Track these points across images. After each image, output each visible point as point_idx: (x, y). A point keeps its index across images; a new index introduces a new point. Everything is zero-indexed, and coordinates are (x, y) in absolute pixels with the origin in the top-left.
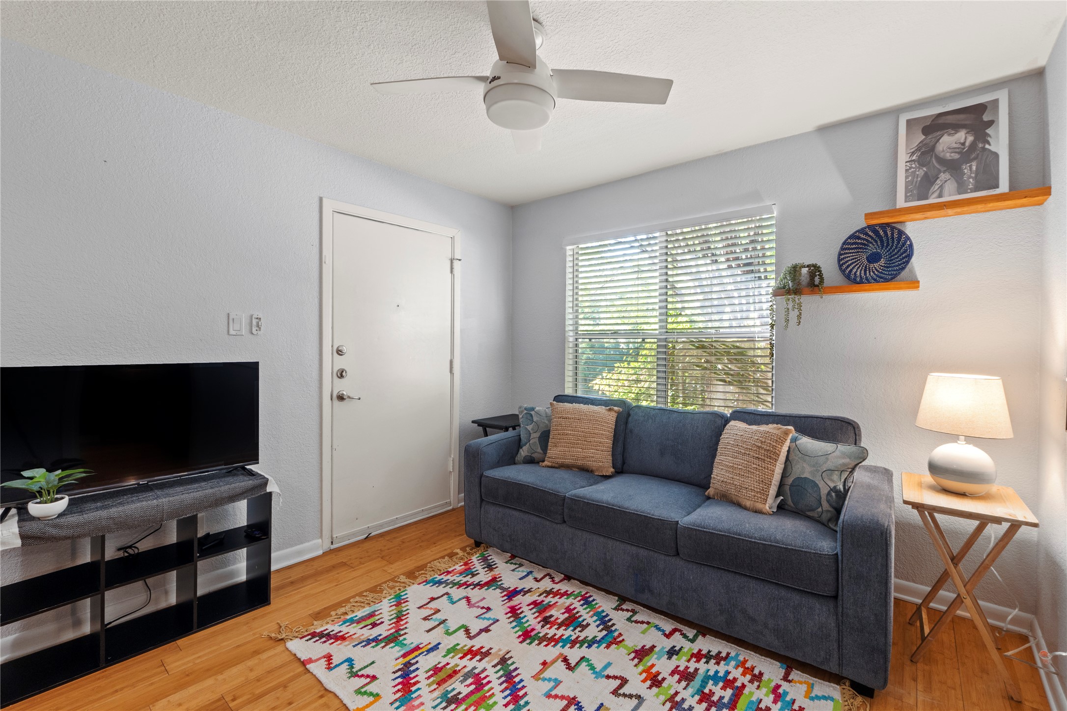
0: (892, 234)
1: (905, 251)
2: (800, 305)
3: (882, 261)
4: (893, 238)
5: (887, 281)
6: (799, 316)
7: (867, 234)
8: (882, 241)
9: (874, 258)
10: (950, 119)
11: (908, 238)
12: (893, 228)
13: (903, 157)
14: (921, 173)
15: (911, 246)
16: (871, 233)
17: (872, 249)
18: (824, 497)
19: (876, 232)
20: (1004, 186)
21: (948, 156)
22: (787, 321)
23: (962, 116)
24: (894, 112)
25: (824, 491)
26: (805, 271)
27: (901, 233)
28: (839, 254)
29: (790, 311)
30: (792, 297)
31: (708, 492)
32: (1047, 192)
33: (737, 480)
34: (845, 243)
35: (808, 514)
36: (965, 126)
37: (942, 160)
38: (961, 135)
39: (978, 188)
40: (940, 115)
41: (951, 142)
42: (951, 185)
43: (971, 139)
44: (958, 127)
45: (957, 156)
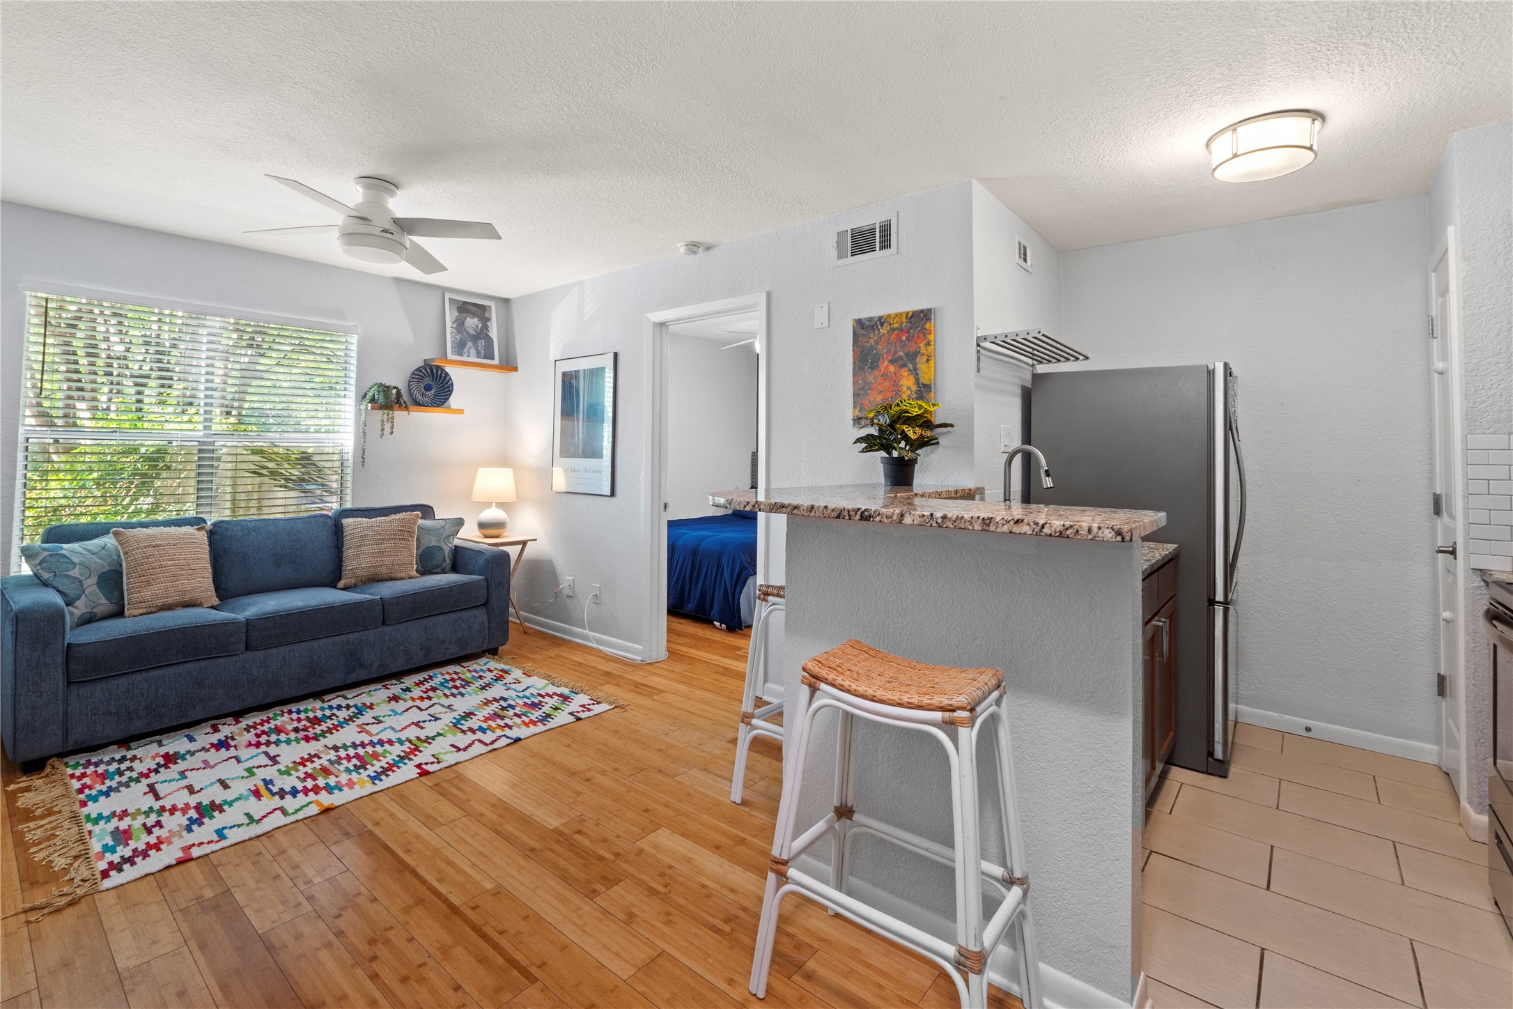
0: (441, 374)
1: (448, 387)
2: (393, 418)
3: (433, 391)
4: (441, 376)
5: (439, 406)
6: (392, 427)
7: (421, 372)
8: (433, 376)
9: (428, 388)
10: (471, 308)
11: (450, 379)
12: (443, 370)
13: (449, 324)
14: (458, 337)
15: (452, 384)
16: (428, 370)
17: (427, 381)
18: (447, 555)
19: (432, 370)
20: (496, 362)
21: (471, 331)
22: (382, 430)
23: (476, 309)
24: (442, 289)
25: (447, 550)
26: (394, 391)
27: (447, 374)
28: (410, 382)
29: (385, 423)
30: (386, 412)
31: (341, 584)
32: (516, 369)
33: (387, 561)
34: (413, 373)
35: (434, 571)
36: (477, 316)
37: (467, 332)
38: (476, 320)
39: (486, 357)
40: (465, 302)
41: (472, 323)
42: (473, 351)
43: (480, 325)
44: (474, 315)
45: (475, 333)
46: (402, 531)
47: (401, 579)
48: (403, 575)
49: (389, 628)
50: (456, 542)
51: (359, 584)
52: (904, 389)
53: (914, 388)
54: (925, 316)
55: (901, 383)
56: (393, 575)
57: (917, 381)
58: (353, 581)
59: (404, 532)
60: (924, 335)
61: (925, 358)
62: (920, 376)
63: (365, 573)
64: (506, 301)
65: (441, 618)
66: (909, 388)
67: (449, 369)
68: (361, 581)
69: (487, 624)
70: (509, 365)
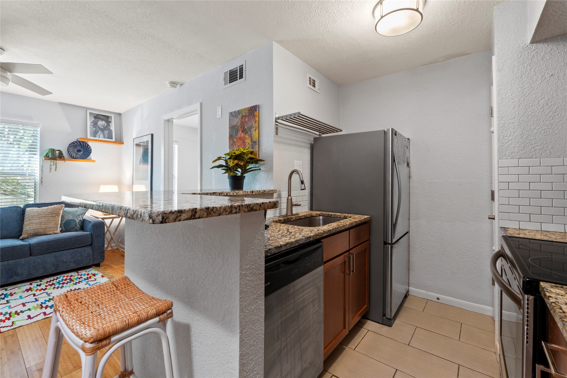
0: (85, 145)
1: (89, 151)
2: (56, 164)
3: (82, 152)
5: (84, 159)
6: (56, 168)
7: (77, 143)
8: (81, 146)
9: (79, 151)
10: (101, 117)
11: (90, 147)
12: (86, 143)
13: (89, 123)
14: (94, 129)
15: (91, 149)
16: (78, 143)
17: (78, 148)
18: (77, 223)
19: (80, 143)
20: (114, 140)
21: (101, 127)
22: (51, 169)
23: (103, 117)
24: (87, 109)
25: (77, 221)
26: (57, 152)
27: (88, 145)
28: (68, 148)
29: (52, 166)
30: (52, 161)
31: (21, 238)
32: (123, 143)
33: (43, 226)
34: (70, 144)
35: (71, 230)
36: (104, 120)
37: (99, 128)
38: (104, 122)
39: (108, 138)
40: (98, 114)
41: (101, 123)
42: (102, 135)
43: (106, 124)
44: (103, 120)
45: (103, 128)
46: (52, 213)
47: (50, 234)
48: (51, 232)
49: (34, 257)
50: (85, 217)
51: (29, 237)
52: (247, 144)
53: (250, 143)
54: (254, 109)
55: (246, 141)
56: (46, 233)
57: (252, 140)
58: (26, 236)
59: (55, 214)
60: (254, 118)
61: (254, 129)
62: (253, 137)
63: (32, 232)
64: (120, 114)
65: (65, 252)
66: (248, 144)
67: (90, 144)
68: (30, 236)
69: (92, 254)
70: (120, 141)
